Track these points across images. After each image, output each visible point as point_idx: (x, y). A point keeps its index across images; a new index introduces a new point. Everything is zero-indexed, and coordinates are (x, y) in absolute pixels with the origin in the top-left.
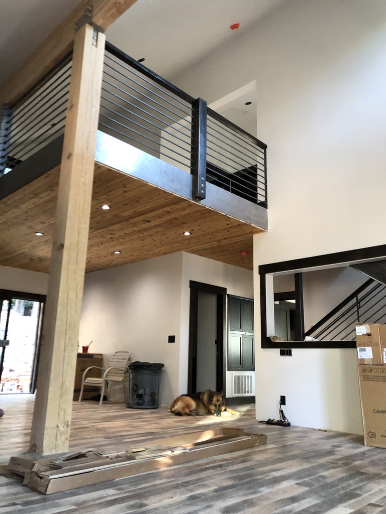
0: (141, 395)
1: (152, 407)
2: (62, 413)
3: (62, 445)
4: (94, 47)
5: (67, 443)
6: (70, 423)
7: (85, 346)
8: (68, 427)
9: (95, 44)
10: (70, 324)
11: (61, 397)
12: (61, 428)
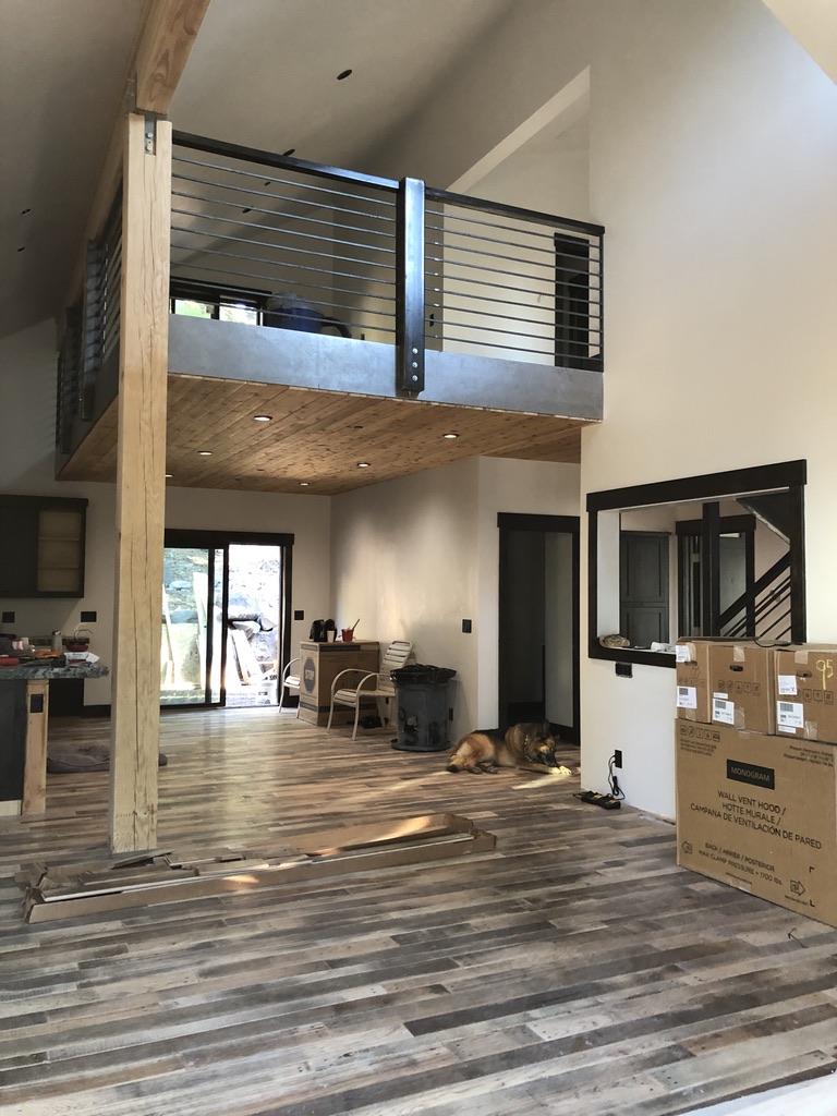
0: (412, 727)
2: (142, 794)
3: (145, 838)
4: (150, 157)
5: (154, 838)
6: (155, 808)
7: (346, 628)
8: (153, 812)
9: (150, 148)
11: (137, 771)
12: (141, 815)
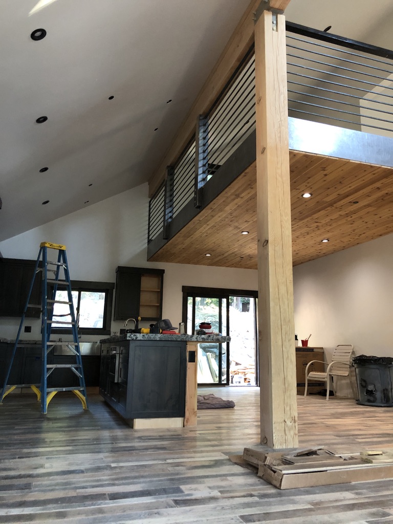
0: (372, 391)
1: (386, 405)
2: (288, 408)
3: (291, 439)
4: (275, 32)
5: (297, 439)
6: (296, 419)
7: (304, 339)
8: (295, 422)
9: (275, 28)
10: (284, 319)
11: (285, 392)
12: (288, 423)
